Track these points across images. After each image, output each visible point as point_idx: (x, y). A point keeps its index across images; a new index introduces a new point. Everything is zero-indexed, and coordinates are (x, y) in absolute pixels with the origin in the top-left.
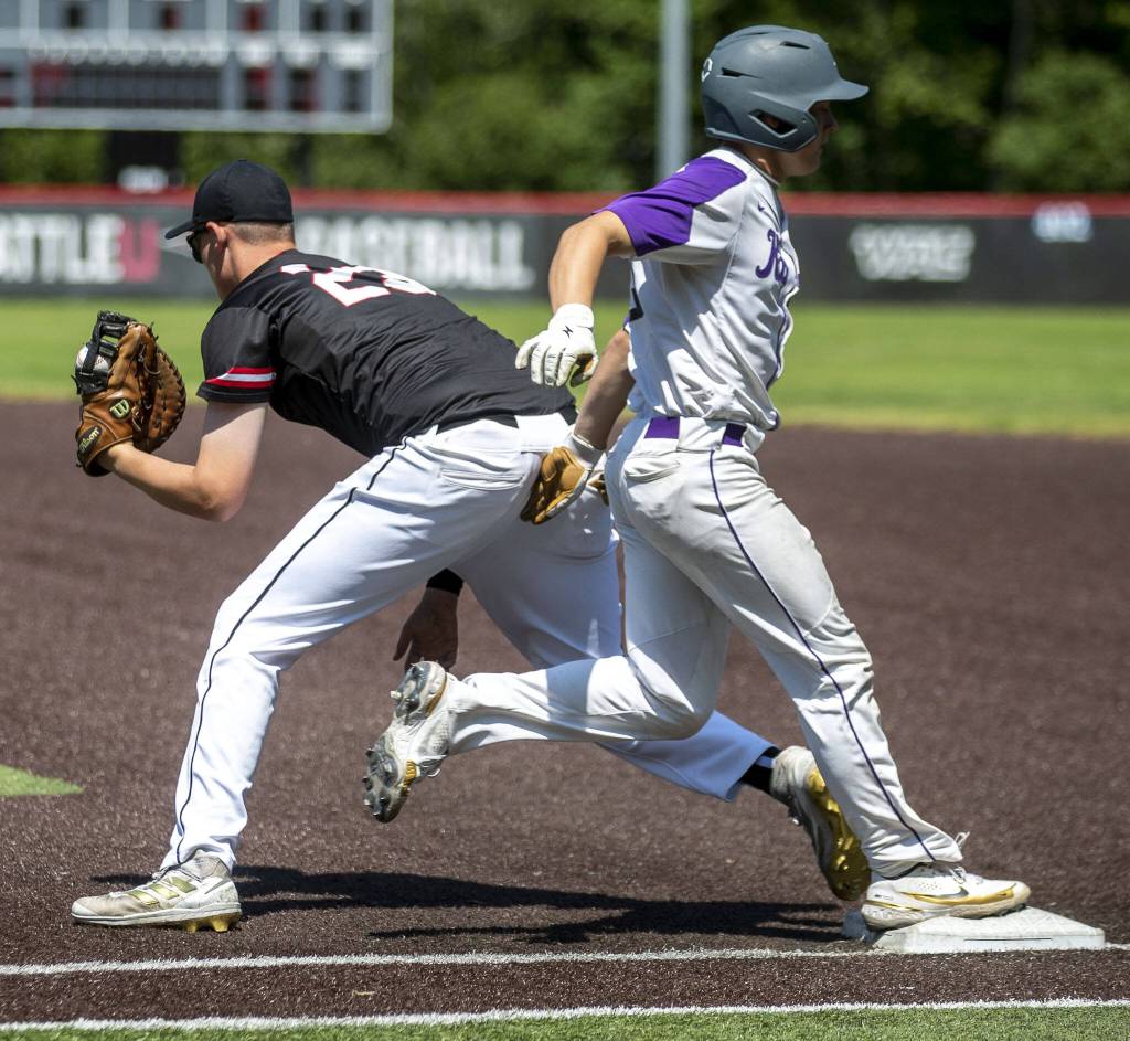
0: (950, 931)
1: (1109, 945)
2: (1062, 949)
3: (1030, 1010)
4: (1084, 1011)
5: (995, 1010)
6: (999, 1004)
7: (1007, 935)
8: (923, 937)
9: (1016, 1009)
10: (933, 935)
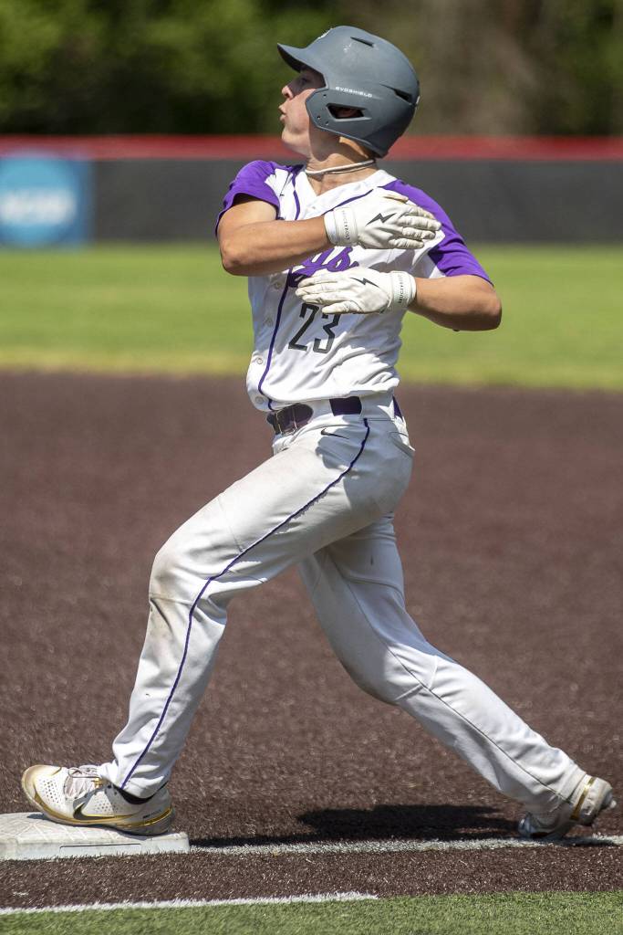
0: (47, 840)
1: (194, 849)
2: (152, 853)
3: (142, 911)
4: (195, 911)
5: (113, 912)
6: (115, 906)
7: (100, 841)
8: (22, 848)
9: (131, 910)
10: (32, 844)
